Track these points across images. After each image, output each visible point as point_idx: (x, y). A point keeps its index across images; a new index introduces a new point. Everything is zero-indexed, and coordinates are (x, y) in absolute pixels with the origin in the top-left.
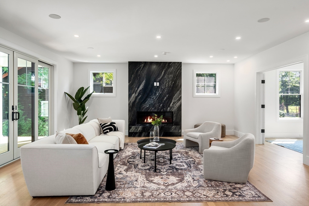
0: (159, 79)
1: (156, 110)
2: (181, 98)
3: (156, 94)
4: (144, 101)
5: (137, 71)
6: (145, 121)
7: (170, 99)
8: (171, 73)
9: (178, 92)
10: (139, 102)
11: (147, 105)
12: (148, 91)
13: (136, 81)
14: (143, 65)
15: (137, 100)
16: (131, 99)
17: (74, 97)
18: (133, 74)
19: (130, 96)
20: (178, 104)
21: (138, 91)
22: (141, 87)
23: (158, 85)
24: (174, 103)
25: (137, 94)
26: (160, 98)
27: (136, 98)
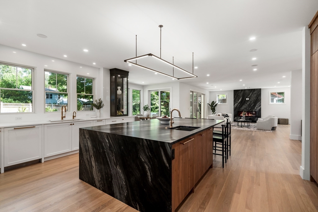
0: (249, 97)
1: (247, 111)
2: (261, 105)
3: (247, 103)
4: (242, 106)
5: (238, 94)
6: (241, 115)
7: (255, 106)
8: (255, 94)
9: (259, 102)
10: (238, 107)
11: (243, 108)
12: (243, 102)
13: (237, 98)
14: (240, 91)
15: (238, 106)
16: (235, 106)
17: (210, 105)
18: (236, 95)
19: (234, 104)
20: (259, 108)
21: (238, 102)
22: (240, 101)
23: (248, 99)
24: (257, 107)
25: (238, 104)
26: (249, 105)
27: (237, 105)
